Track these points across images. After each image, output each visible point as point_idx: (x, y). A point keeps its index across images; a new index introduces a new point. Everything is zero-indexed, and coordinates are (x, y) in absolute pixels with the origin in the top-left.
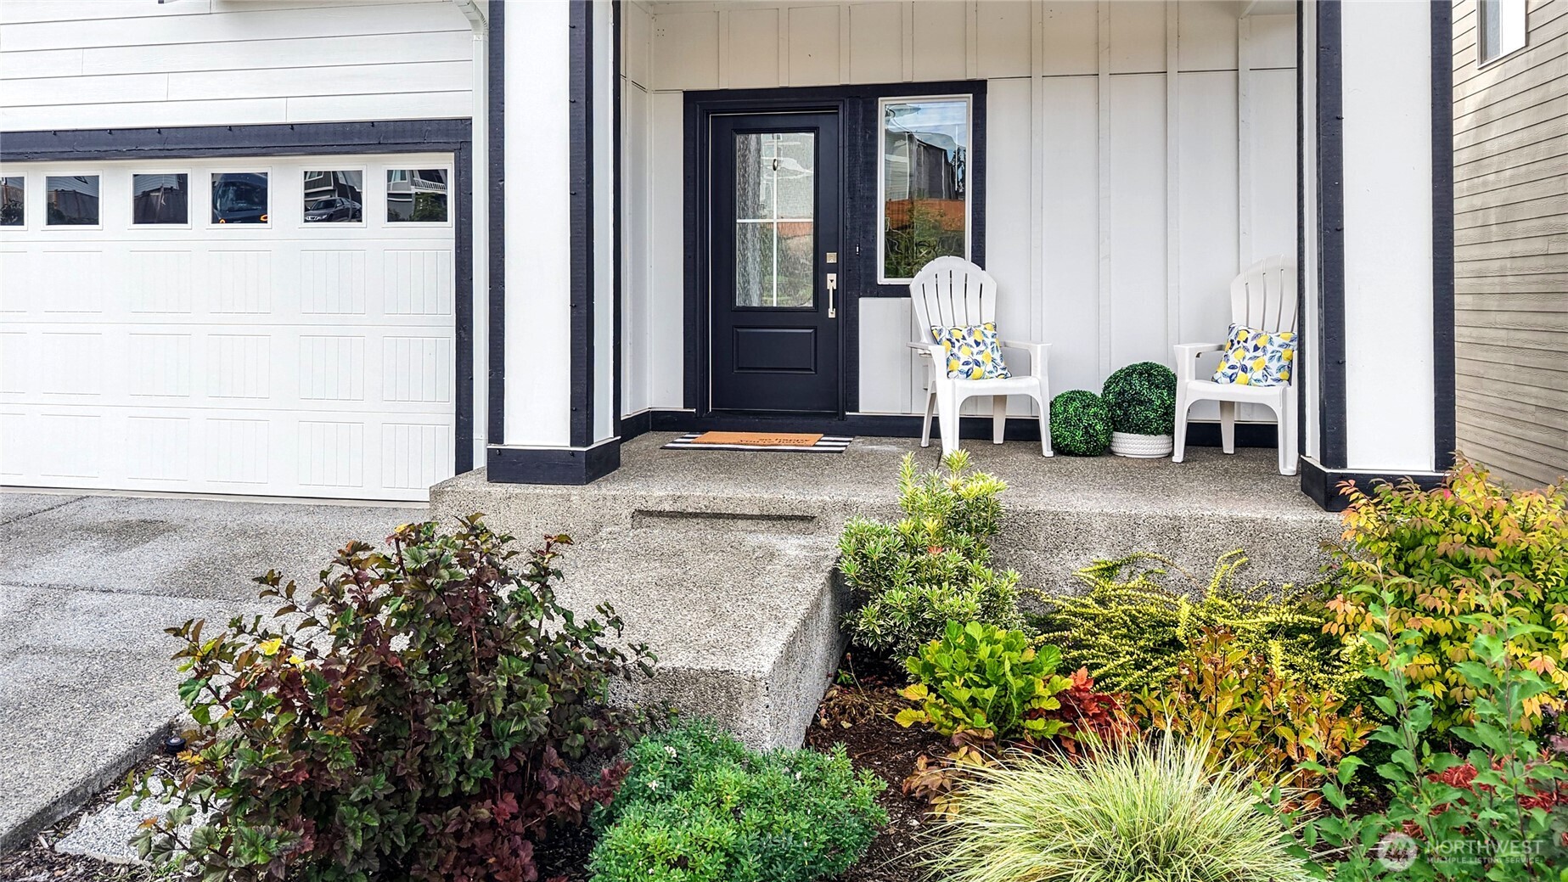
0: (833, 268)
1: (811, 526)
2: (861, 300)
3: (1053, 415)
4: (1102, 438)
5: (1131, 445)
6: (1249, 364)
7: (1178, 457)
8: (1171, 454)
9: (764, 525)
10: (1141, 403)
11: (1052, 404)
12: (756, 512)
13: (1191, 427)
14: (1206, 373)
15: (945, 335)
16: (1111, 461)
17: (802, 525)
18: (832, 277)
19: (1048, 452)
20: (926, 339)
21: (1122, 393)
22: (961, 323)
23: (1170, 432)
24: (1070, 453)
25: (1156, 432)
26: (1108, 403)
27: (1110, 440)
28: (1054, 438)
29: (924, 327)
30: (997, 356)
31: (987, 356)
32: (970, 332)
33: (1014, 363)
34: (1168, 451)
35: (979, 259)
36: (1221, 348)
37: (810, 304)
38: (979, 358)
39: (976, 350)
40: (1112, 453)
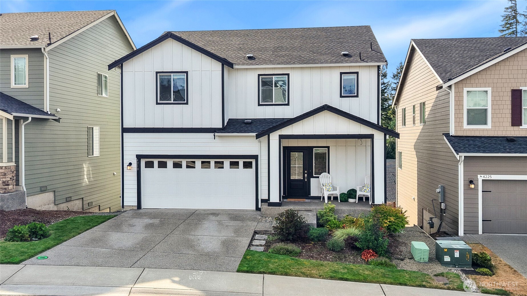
0: (306, 173)
1: (311, 211)
2: (311, 179)
3: (340, 196)
4: (347, 200)
5: (351, 200)
6: (367, 189)
7: (357, 202)
8: (356, 202)
9: (305, 211)
10: (352, 195)
11: (340, 195)
12: (304, 210)
13: (359, 198)
14: (361, 191)
15: (325, 185)
16: (348, 203)
17: (310, 211)
18: (306, 175)
19: (339, 202)
20: (322, 185)
21: (349, 193)
22: (327, 183)
23: (356, 199)
24: (342, 202)
25: (354, 199)
26: (348, 195)
27: (348, 200)
28: (340, 200)
29: (321, 183)
30: (332, 188)
31: (331, 188)
32: (328, 184)
33: (334, 189)
34: (355, 201)
35: (329, 173)
36: (363, 187)
37: (302, 179)
38: (330, 188)
39: (329, 187)
40: (348, 202)
